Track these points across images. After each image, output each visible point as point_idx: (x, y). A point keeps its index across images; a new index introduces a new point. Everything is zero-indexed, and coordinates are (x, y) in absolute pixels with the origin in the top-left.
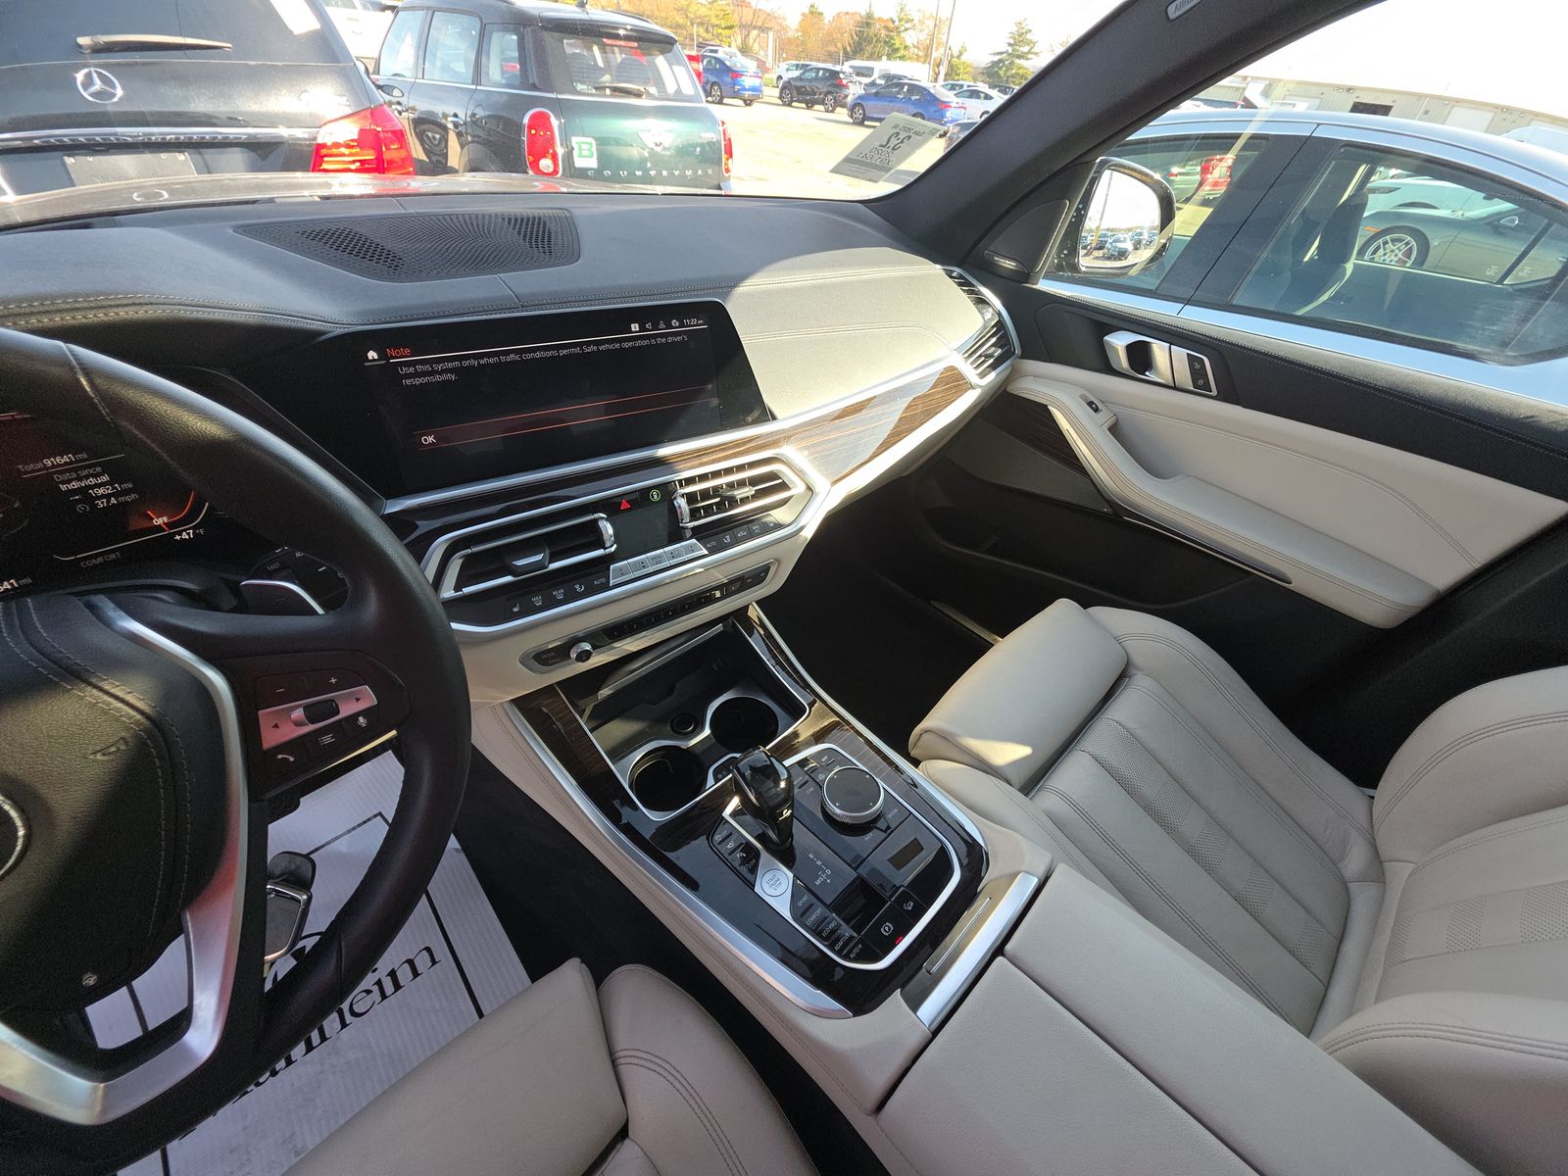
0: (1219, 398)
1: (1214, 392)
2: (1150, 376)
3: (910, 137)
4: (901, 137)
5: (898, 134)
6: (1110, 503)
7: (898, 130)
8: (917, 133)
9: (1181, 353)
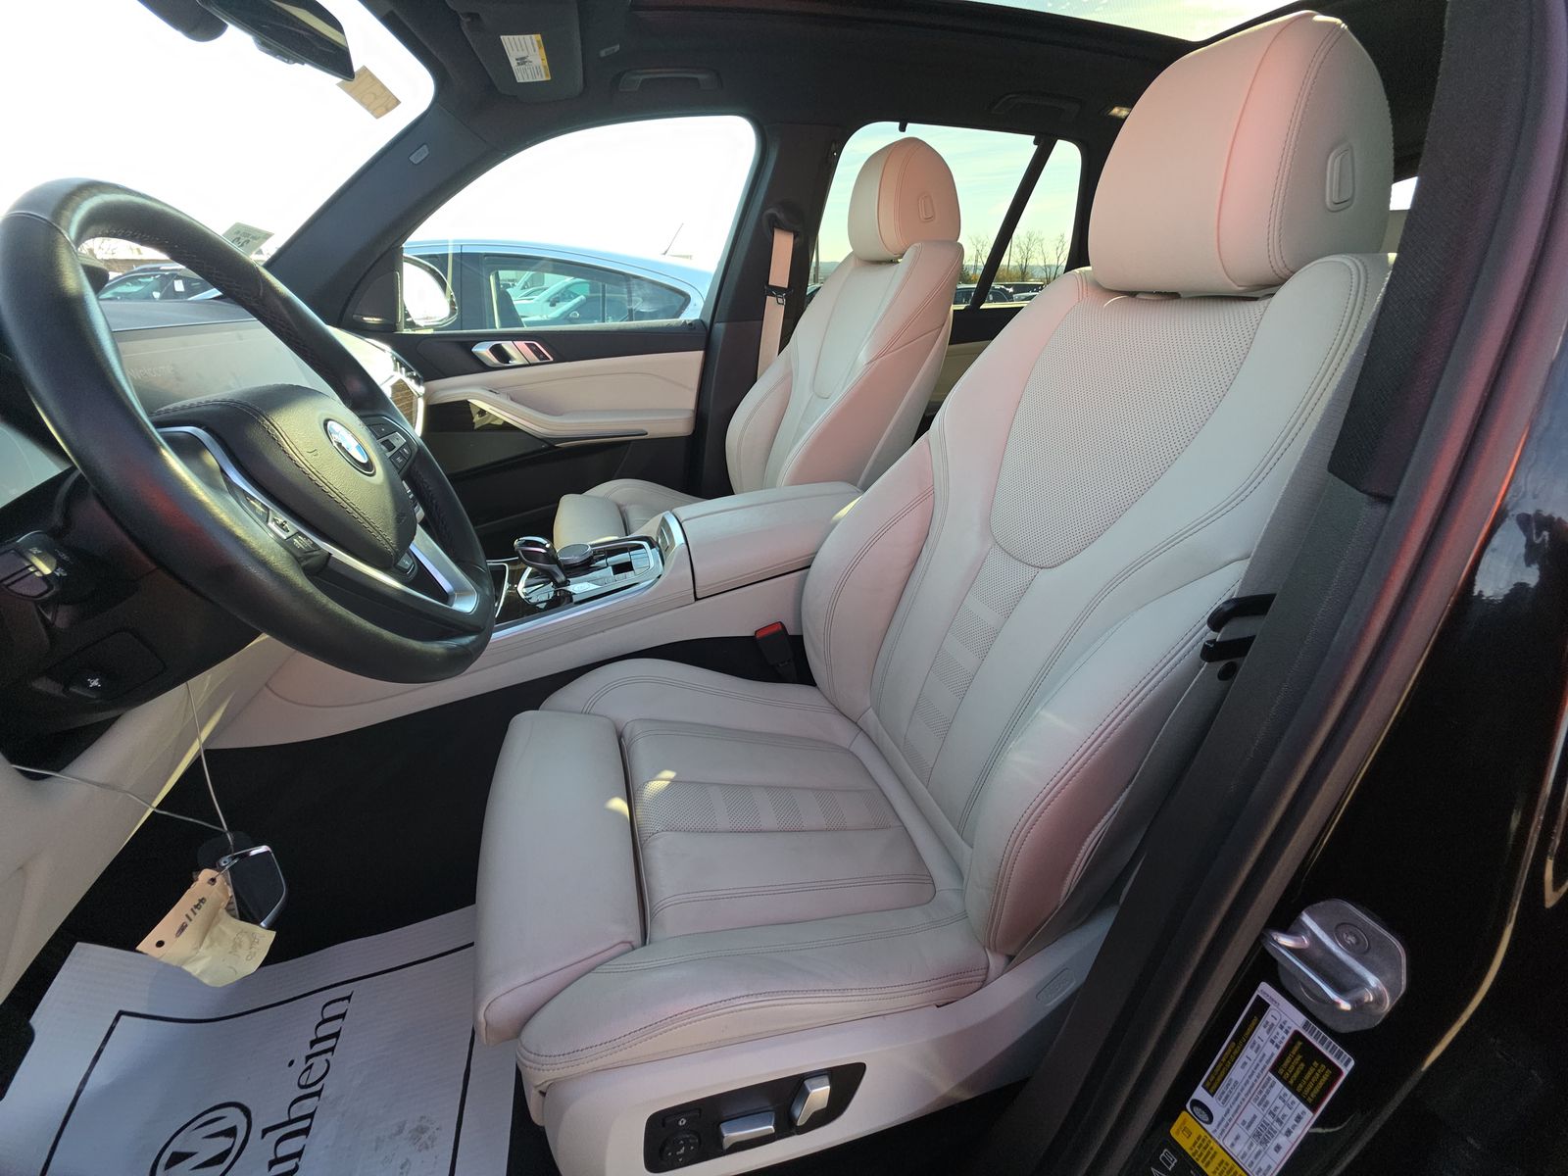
0: (556, 361)
1: (551, 359)
2: (512, 363)
3: (248, 241)
4: (242, 241)
5: (239, 239)
6: (543, 440)
7: (238, 236)
8: (254, 238)
9: (521, 344)
